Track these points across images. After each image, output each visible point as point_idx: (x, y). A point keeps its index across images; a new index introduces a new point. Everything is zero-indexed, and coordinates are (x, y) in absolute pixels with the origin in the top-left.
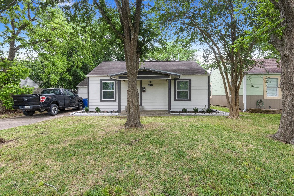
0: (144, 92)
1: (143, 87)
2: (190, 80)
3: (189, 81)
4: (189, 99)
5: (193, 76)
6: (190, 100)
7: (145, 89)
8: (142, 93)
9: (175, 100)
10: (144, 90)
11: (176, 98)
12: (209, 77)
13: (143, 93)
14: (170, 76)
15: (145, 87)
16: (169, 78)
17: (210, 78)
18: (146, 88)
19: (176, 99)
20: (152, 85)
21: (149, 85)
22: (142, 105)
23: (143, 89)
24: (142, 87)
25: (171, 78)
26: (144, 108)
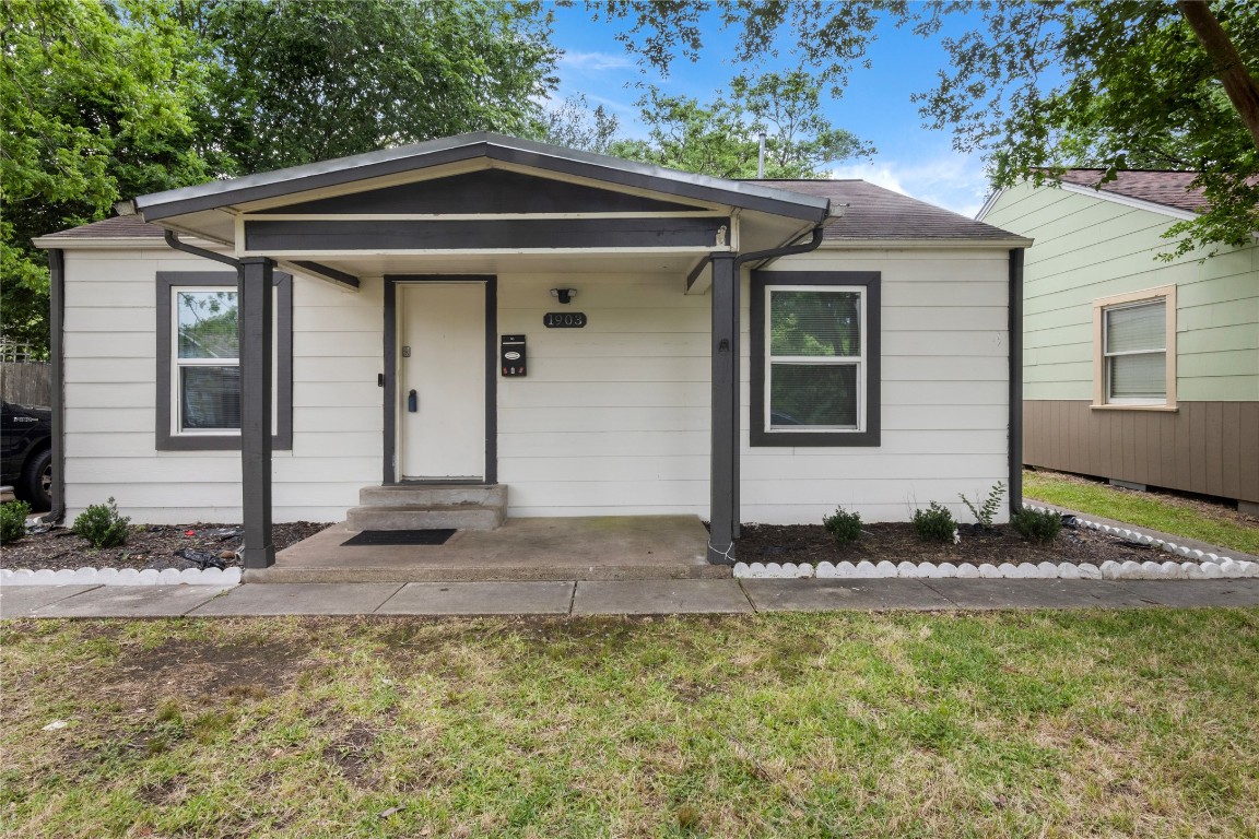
0: (517, 374)
1: (505, 338)
2: (872, 281)
3: (862, 290)
4: (862, 426)
5: (892, 255)
6: (872, 438)
7: (522, 350)
8: (500, 378)
9: (759, 439)
10: (513, 356)
11: (763, 426)
12: (1015, 258)
13: (503, 384)
14: (726, 221)
15: (522, 338)
16: (720, 247)
17: (1026, 270)
18: (531, 343)
19: (768, 428)
20: (577, 320)
21: (553, 321)
22: (502, 479)
23: (505, 349)
24: (501, 330)
25: (735, 245)
26: (514, 501)
